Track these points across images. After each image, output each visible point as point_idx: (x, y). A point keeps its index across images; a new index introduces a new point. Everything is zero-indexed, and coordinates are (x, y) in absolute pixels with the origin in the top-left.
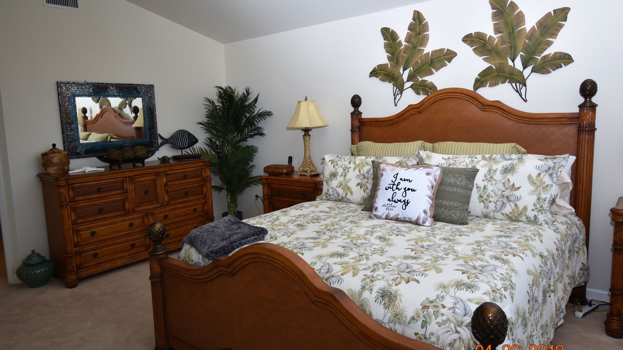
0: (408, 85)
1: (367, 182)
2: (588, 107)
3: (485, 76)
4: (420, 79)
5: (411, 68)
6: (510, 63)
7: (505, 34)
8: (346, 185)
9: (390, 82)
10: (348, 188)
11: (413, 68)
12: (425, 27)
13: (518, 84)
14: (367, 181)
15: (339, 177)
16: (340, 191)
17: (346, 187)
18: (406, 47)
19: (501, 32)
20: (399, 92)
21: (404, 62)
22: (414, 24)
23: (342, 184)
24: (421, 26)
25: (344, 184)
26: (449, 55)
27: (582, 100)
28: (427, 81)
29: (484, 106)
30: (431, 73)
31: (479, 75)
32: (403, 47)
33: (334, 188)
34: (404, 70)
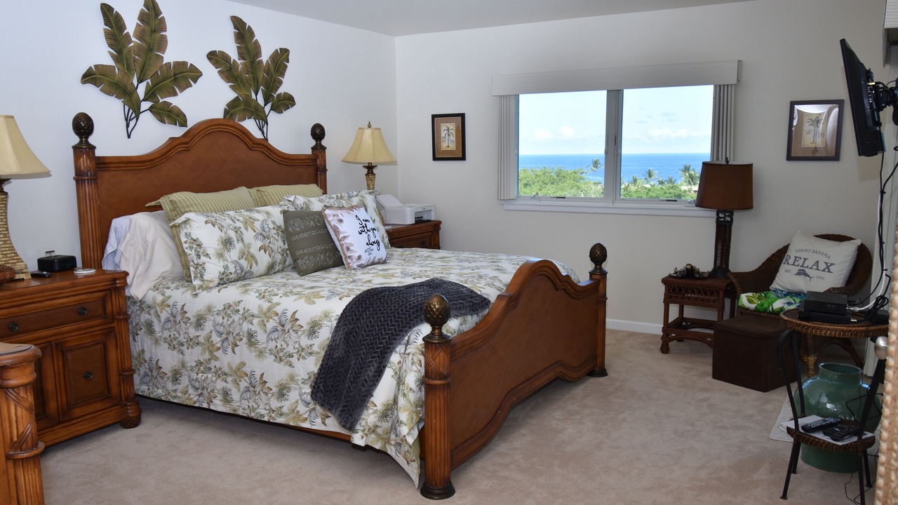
0: (145, 105)
1: (270, 243)
2: (319, 149)
3: (234, 107)
4: (161, 101)
5: (149, 81)
6: (254, 96)
7: (247, 61)
8: (249, 252)
9: (119, 98)
10: (252, 257)
11: (152, 82)
12: (161, 25)
13: (261, 121)
14: (269, 241)
15: (236, 243)
16: (244, 263)
17: (249, 256)
18: (137, 45)
19: (244, 59)
20: (134, 115)
21: (138, 69)
22: (148, 14)
23: (244, 253)
24: (157, 21)
25: (246, 253)
26: (195, 74)
27: (313, 143)
28: (171, 104)
29: (254, 144)
30: (175, 94)
31: (228, 105)
32: (132, 44)
33: (236, 261)
34: (140, 81)
